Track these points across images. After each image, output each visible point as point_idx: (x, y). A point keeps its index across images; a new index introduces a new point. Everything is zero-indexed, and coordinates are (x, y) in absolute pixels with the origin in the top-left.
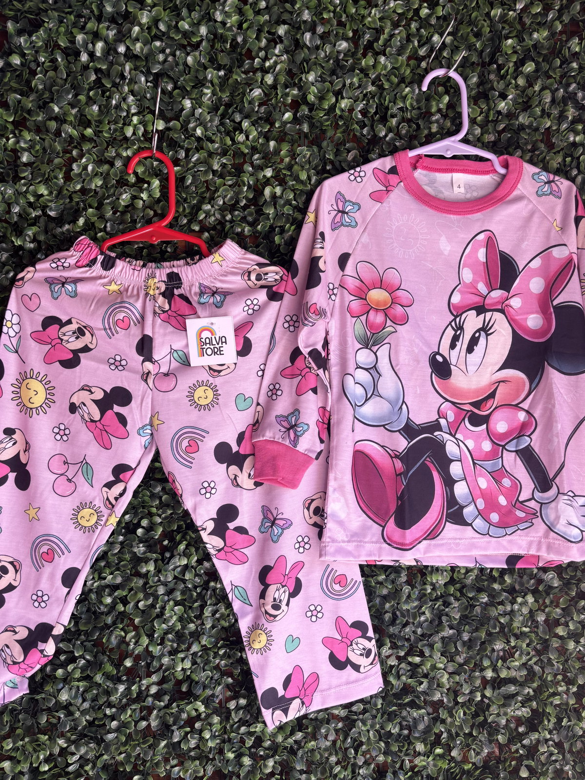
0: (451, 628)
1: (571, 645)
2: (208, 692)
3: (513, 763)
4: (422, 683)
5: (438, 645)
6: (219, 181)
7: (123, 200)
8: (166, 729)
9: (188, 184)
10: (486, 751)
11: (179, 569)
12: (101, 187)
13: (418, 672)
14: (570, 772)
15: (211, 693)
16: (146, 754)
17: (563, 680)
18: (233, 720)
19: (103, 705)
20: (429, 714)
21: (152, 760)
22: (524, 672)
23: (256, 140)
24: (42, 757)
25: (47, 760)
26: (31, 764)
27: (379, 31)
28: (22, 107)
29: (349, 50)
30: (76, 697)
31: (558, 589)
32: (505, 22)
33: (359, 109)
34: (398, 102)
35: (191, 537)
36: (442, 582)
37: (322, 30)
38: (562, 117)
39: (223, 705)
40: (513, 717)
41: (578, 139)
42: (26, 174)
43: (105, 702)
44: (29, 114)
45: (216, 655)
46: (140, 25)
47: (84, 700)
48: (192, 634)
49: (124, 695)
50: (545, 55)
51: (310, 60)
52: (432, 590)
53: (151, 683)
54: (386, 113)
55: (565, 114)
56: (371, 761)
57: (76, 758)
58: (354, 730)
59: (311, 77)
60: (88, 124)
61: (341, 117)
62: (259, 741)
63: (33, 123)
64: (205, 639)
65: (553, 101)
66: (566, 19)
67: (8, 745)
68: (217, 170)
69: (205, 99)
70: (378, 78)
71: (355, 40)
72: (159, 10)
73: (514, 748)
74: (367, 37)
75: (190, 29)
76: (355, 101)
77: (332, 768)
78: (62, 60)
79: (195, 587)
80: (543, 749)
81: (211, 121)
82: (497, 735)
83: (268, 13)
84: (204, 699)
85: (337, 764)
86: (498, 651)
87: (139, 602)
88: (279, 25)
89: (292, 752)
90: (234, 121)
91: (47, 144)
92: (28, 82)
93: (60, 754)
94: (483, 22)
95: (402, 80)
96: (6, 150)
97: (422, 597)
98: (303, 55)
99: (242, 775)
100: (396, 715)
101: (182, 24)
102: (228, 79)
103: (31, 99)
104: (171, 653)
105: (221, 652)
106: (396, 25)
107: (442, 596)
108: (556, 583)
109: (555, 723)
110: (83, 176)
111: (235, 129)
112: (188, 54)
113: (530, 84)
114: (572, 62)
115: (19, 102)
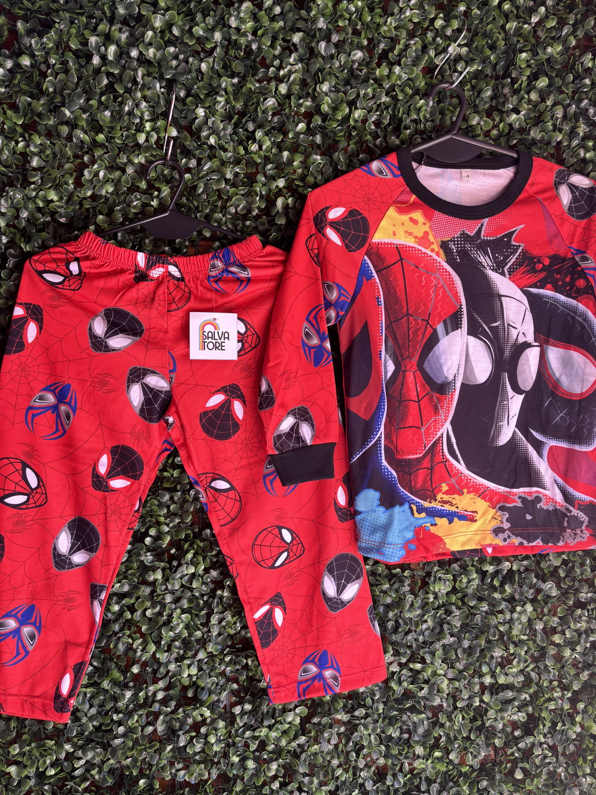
0: (452, 636)
1: (567, 653)
2: (214, 697)
3: (509, 765)
4: (422, 689)
5: (439, 653)
6: (232, 190)
7: (135, 207)
8: (172, 734)
9: (200, 192)
10: (483, 754)
11: (186, 578)
12: (112, 194)
13: (418, 678)
14: (563, 774)
15: (216, 698)
16: (152, 758)
17: (558, 686)
18: (238, 724)
19: (110, 710)
20: (428, 719)
21: (158, 764)
22: (521, 678)
23: (269, 150)
24: (48, 762)
25: (53, 765)
26: (38, 768)
27: (394, 40)
28: (32, 110)
29: (364, 60)
30: (83, 703)
31: (556, 599)
32: (520, 35)
33: (373, 120)
34: (412, 114)
35: (198, 546)
36: (444, 591)
37: (337, 39)
38: (572, 133)
39: (228, 709)
40: (509, 721)
41: (588, 155)
42: (36, 179)
43: (112, 708)
44: (39, 118)
45: (222, 660)
46: (153, 29)
47: (91, 706)
48: (198, 641)
49: (131, 700)
50: (559, 71)
51: (325, 69)
52: (434, 598)
53: (158, 690)
54: (400, 125)
55: (576, 130)
56: (370, 764)
57: (82, 762)
58: (356, 734)
59: (325, 87)
60: (99, 129)
61: (354, 127)
62: (263, 745)
63: (43, 127)
64: (211, 646)
65: (565, 116)
66: (580, 34)
67: (15, 750)
68: (230, 179)
69: (219, 107)
70: (393, 89)
71: (370, 49)
72: (173, 14)
73: (509, 752)
74: (382, 46)
75: (205, 35)
76: (369, 112)
77: (333, 771)
78: (74, 64)
79: (202, 595)
80: (538, 752)
81: (224, 129)
82: (494, 739)
83: (283, 20)
84: (209, 705)
85: (338, 767)
86: (497, 658)
87: (146, 610)
88: (294, 33)
89: (296, 755)
90: (247, 130)
91: (57, 149)
92: (39, 85)
93: (66, 759)
94: (498, 35)
95: (417, 92)
96: (14, 153)
97: (425, 606)
98: (318, 66)
99: (246, 778)
100: (397, 720)
101: (196, 30)
102: (242, 87)
103: (42, 102)
104: (177, 660)
105: (227, 659)
106: (411, 35)
107: (444, 605)
108: (554, 593)
109: (549, 727)
110: (95, 183)
111: (248, 139)
112: (201, 60)
113: (543, 100)
114: (585, 78)
115: (30, 104)
